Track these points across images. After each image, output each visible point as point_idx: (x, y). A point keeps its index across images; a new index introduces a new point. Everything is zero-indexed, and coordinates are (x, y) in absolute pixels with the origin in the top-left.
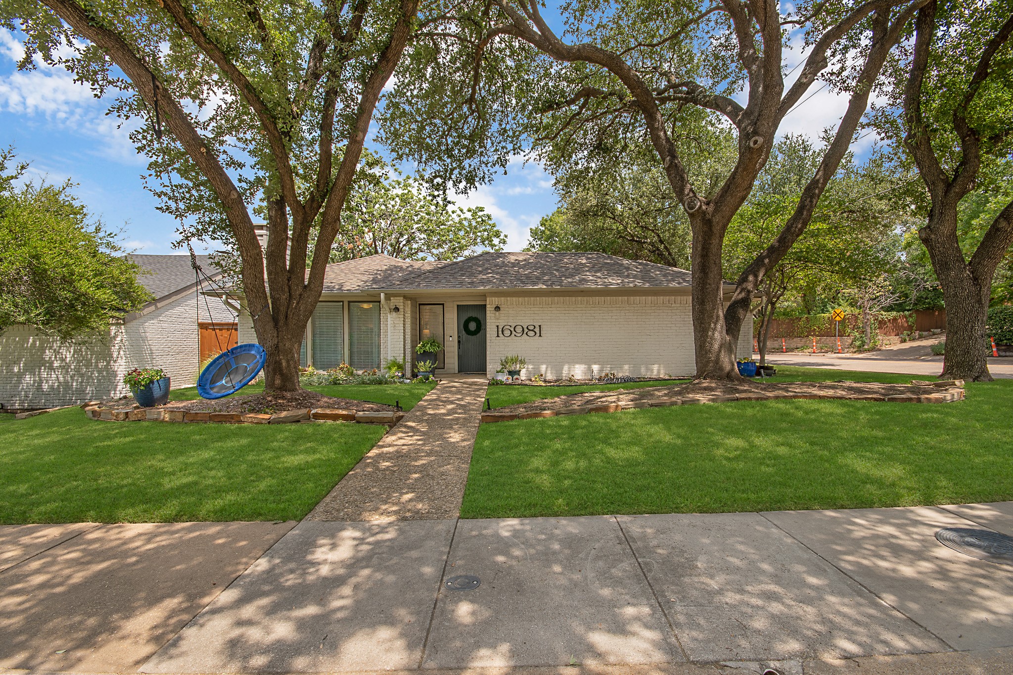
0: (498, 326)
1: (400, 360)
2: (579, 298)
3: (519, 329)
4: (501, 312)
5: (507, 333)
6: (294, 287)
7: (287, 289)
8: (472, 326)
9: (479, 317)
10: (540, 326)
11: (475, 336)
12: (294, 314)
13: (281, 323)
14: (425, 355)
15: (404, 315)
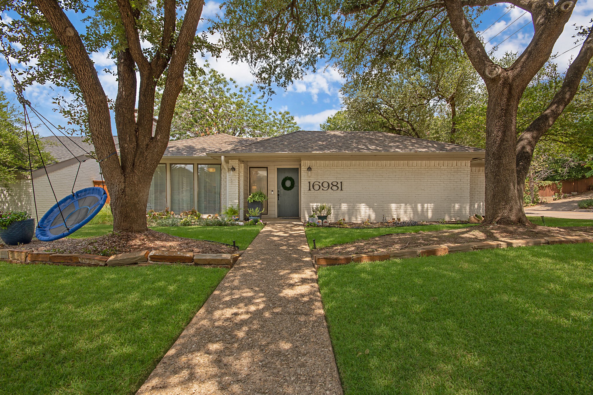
0: (309, 182)
1: (235, 207)
2: (371, 162)
3: (326, 185)
4: (312, 172)
5: (317, 187)
6: (141, 138)
7: (134, 139)
8: (288, 184)
9: (294, 177)
10: (341, 182)
11: (289, 191)
12: (140, 162)
13: (128, 170)
14: (255, 204)
15: (239, 174)
